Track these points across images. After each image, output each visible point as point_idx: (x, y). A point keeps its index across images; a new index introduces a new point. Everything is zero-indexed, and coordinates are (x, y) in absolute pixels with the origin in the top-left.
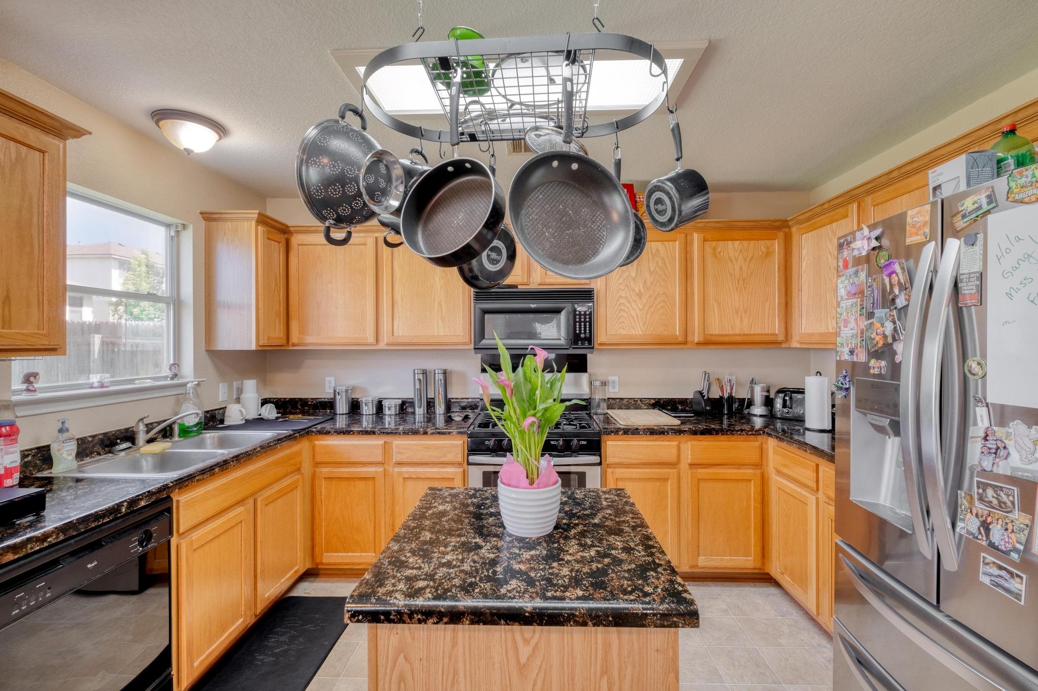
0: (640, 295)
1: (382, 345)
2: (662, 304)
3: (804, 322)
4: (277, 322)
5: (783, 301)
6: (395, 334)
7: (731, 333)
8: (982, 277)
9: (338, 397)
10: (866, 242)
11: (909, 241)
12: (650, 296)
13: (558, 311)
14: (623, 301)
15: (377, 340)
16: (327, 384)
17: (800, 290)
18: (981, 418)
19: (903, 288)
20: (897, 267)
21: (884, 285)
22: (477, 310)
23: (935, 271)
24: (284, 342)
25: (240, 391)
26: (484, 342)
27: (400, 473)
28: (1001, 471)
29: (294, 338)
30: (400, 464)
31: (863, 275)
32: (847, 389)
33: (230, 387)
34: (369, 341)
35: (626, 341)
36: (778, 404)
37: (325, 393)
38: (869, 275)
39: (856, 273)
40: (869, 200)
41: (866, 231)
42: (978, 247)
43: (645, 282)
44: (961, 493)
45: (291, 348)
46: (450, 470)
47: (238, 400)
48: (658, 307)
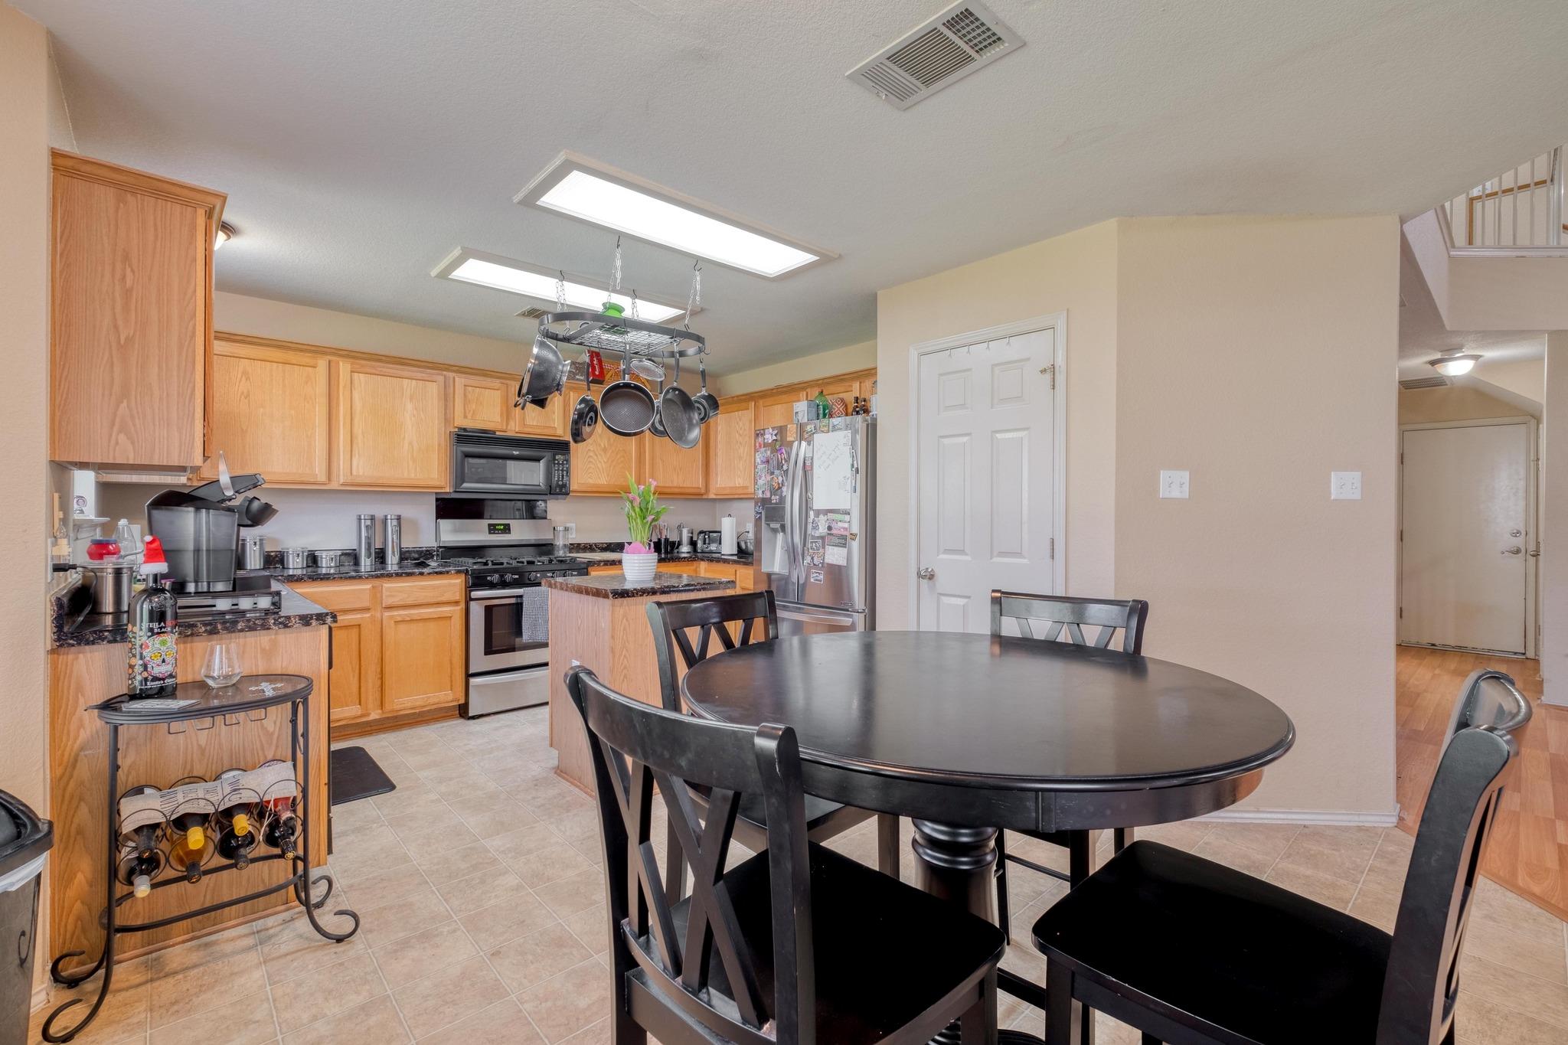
0: (605, 450)
1: (334, 486)
2: (622, 459)
3: (719, 479)
5: (705, 463)
6: (354, 473)
7: (671, 485)
8: (812, 459)
9: (253, 549)
10: (770, 435)
11: (788, 439)
12: (613, 451)
13: (538, 460)
14: (591, 454)
15: (329, 479)
17: (716, 455)
18: (812, 513)
19: (786, 461)
20: (784, 451)
21: (778, 458)
22: (459, 452)
23: (797, 455)
26: (465, 485)
27: (391, 617)
28: (816, 535)
30: (390, 608)
31: (769, 452)
32: (761, 513)
34: (319, 479)
35: (589, 489)
36: (700, 544)
38: (772, 453)
39: (765, 451)
40: (761, 402)
41: (771, 430)
42: (811, 447)
44: (805, 548)
46: (446, 610)
48: (619, 461)
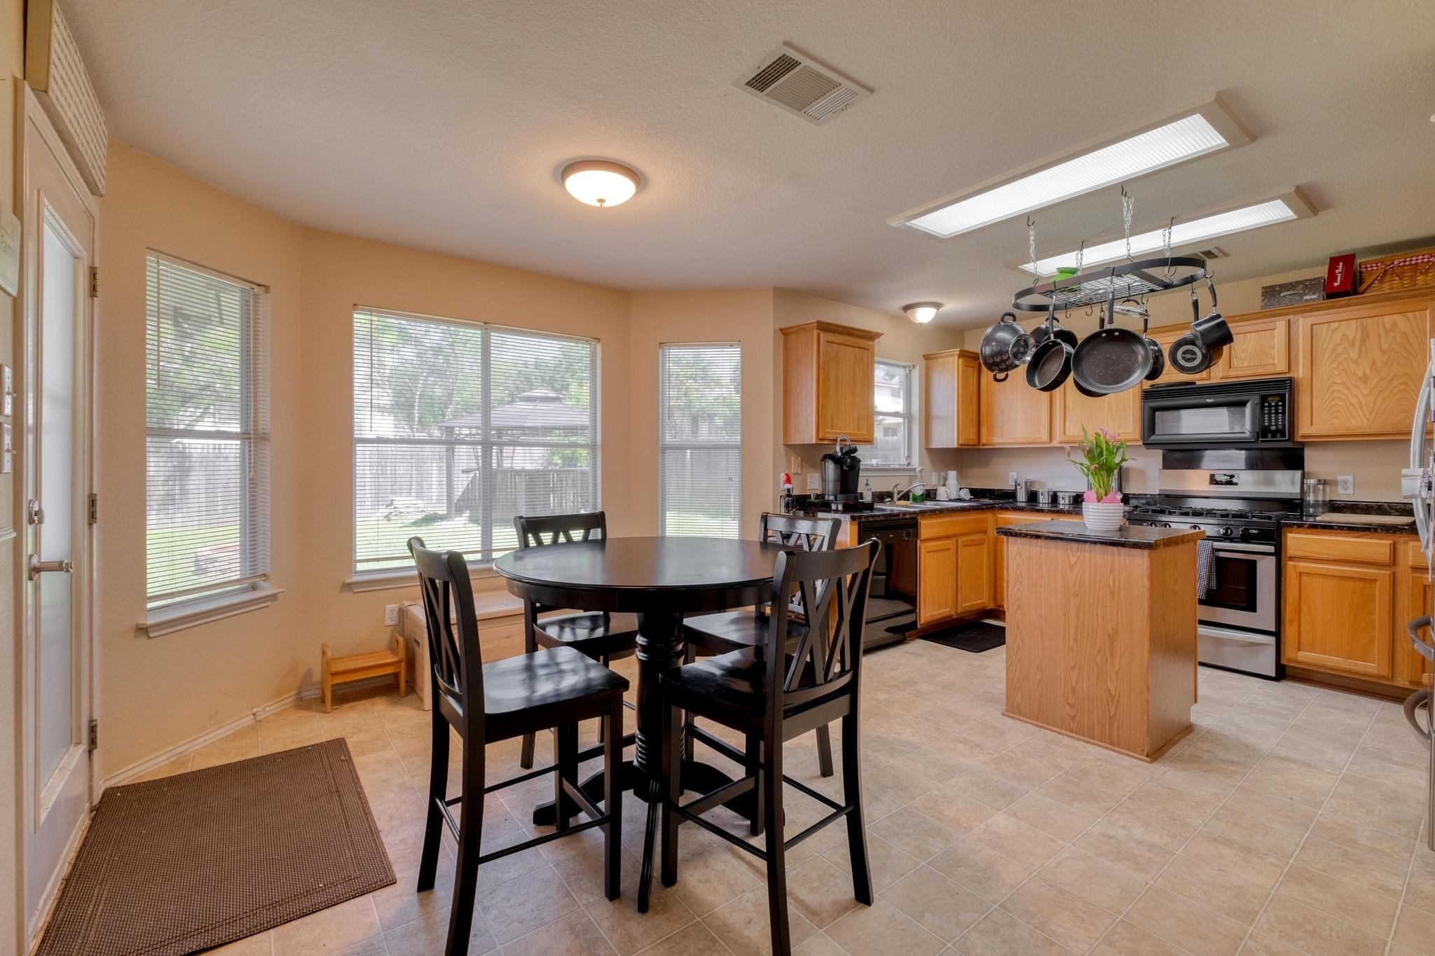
0: (1365, 379)
1: (1055, 444)
4: (972, 426)
6: (1067, 433)
9: (1019, 487)
12: (1382, 379)
13: (1242, 404)
15: (1051, 439)
16: (1010, 478)
22: (1146, 408)
24: (976, 442)
25: (945, 479)
26: (1153, 437)
29: (984, 440)
33: (939, 475)
34: (1044, 440)
35: (1342, 432)
37: (1009, 486)
43: (1374, 363)
45: (981, 447)
47: (944, 485)
48: (1395, 391)
